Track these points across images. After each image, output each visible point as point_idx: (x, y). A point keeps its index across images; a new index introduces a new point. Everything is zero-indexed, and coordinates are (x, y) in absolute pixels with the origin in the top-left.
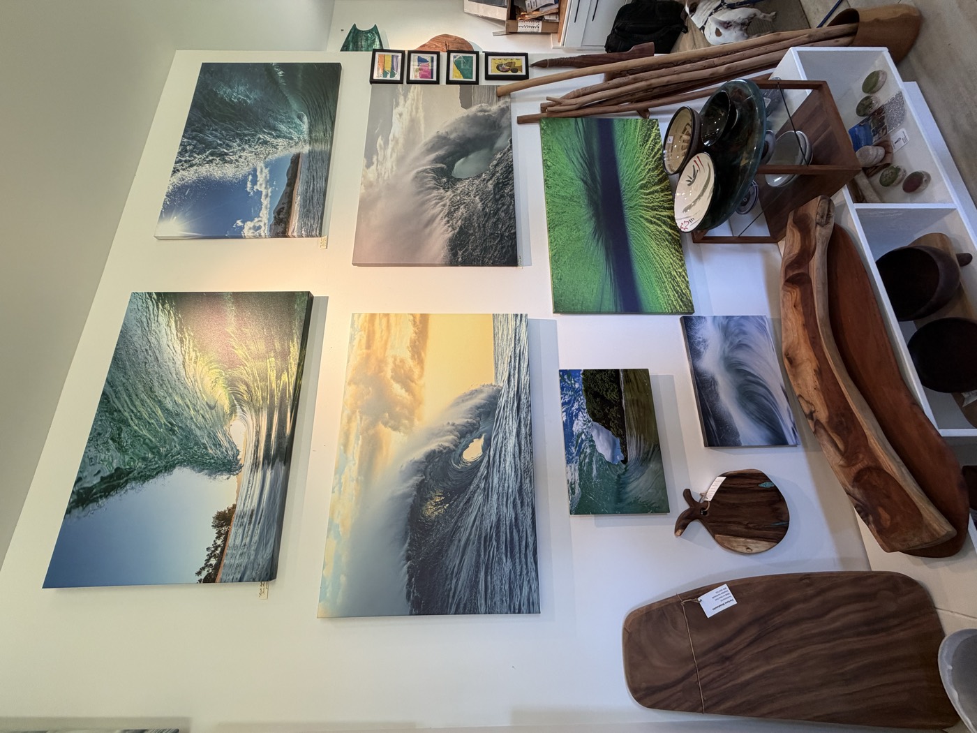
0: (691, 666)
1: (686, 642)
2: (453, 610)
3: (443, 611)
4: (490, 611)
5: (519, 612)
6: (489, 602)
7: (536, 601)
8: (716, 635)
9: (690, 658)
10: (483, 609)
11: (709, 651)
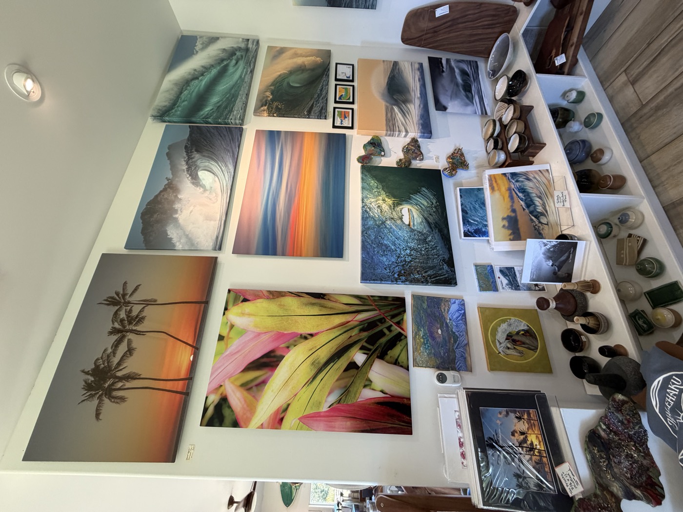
0: (423, 33)
1: (425, 24)
2: (343, 5)
3: (339, 6)
4: (357, 7)
5: (368, 8)
6: (357, 3)
7: (375, 4)
8: (436, 24)
9: (423, 31)
10: (354, 6)
11: (431, 29)
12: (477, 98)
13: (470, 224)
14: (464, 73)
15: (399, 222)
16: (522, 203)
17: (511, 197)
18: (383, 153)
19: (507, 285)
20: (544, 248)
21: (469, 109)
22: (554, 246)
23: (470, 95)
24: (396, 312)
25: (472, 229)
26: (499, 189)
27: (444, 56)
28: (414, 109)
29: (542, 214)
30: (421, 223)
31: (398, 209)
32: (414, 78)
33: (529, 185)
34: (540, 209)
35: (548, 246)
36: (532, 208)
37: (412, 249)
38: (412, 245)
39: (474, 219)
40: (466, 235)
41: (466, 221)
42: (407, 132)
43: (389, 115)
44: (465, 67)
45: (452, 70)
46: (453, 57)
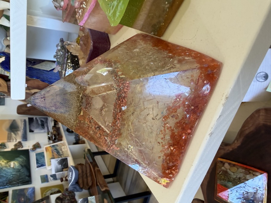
12: (46, 128)
13: (39, 163)
14: (42, 121)
15: (9, 167)
16: (56, 153)
17: (53, 152)
18: (5, 148)
19: (53, 179)
20: (57, 162)
21: (43, 131)
22: (60, 160)
23: (43, 127)
24: (4, 197)
25: (39, 165)
26: (49, 151)
27: (34, 117)
28: (20, 133)
29: (62, 155)
30: (18, 166)
31: (9, 163)
32: (21, 124)
33: (58, 148)
34: (61, 153)
35: (58, 161)
36: (59, 154)
37: (13, 175)
38: (14, 173)
39: (41, 161)
40: (37, 167)
41: (37, 163)
42: (16, 140)
43: (9, 135)
44: (43, 120)
45: (37, 120)
46: (38, 117)
